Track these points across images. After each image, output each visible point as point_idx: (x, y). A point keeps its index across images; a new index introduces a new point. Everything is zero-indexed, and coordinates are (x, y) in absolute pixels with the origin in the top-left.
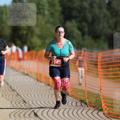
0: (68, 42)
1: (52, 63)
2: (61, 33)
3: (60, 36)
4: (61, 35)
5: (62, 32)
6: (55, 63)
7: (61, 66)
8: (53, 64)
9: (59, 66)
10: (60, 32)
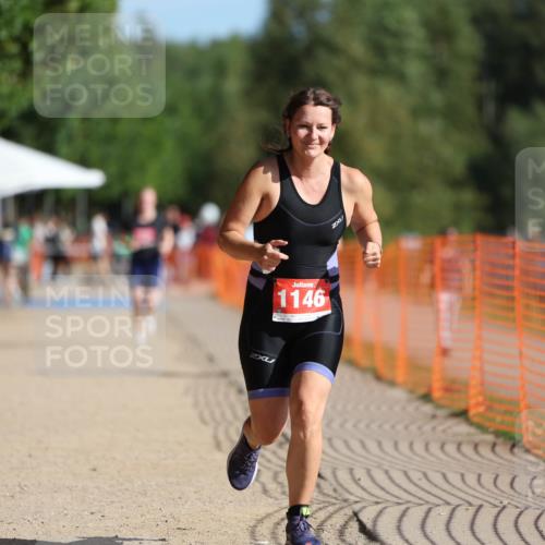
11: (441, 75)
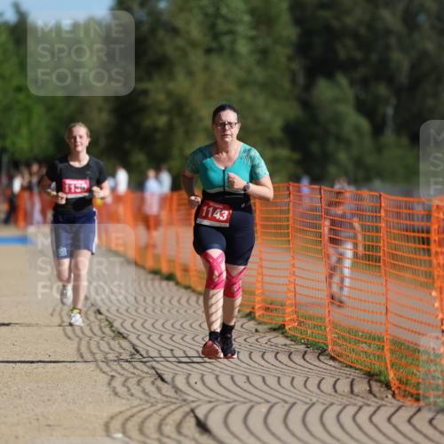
0: (249, 150)
1: (204, 214)
2: (227, 127)
3: (224, 135)
4: (228, 132)
5: (230, 124)
6: (210, 215)
7: (227, 225)
8: (206, 217)
9: (223, 225)
10: (224, 125)
11: (264, 54)
